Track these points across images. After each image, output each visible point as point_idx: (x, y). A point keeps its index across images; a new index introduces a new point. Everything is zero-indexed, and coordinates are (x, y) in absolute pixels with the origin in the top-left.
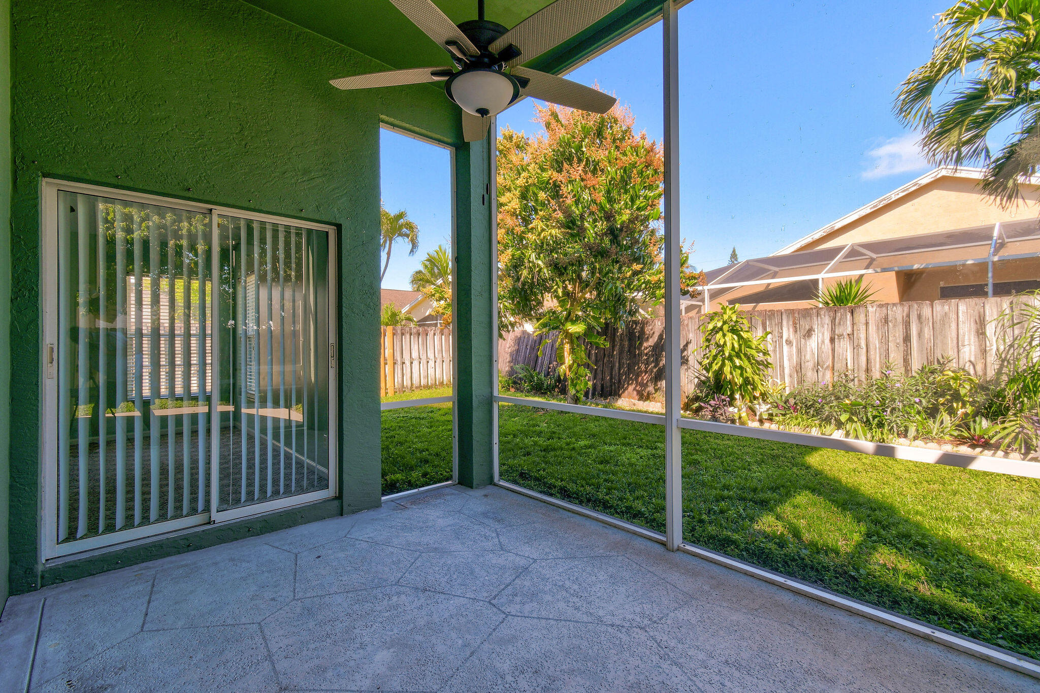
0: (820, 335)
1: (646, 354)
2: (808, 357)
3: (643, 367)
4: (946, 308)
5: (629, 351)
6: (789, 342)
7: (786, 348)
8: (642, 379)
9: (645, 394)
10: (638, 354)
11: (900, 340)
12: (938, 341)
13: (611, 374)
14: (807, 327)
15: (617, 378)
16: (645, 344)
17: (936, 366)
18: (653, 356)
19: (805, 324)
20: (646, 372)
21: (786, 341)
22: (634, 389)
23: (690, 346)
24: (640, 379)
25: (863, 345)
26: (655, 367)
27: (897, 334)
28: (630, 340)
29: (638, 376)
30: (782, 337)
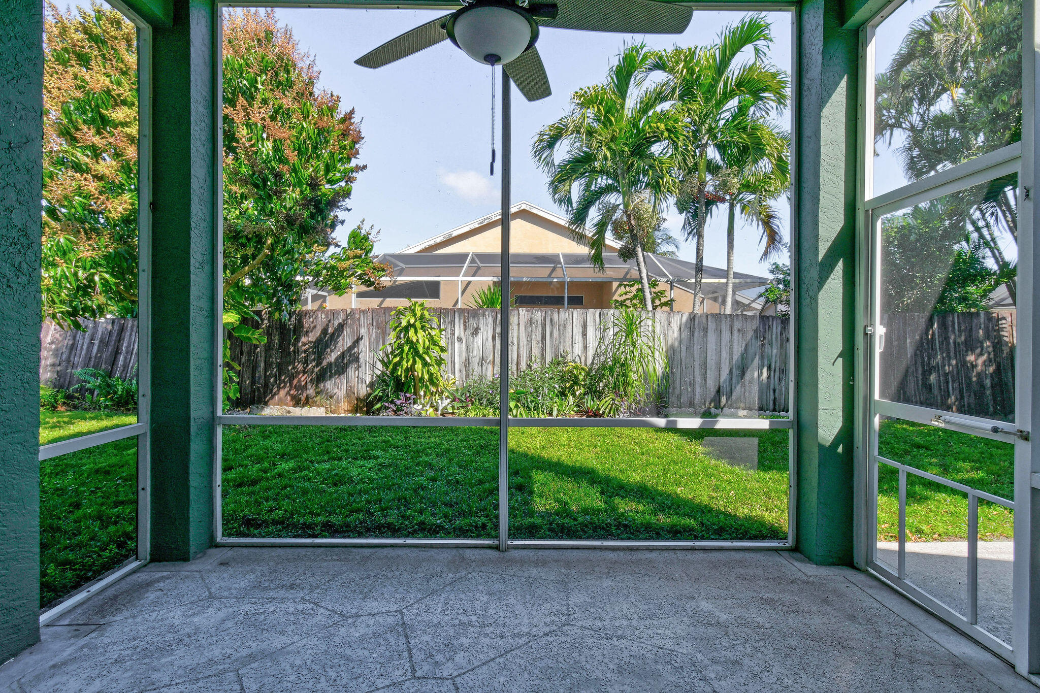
0: (485, 333)
1: (305, 351)
2: (475, 353)
3: (300, 367)
4: (567, 314)
5: (280, 347)
6: (460, 339)
7: (457, 344)
8: (299, 381)
9: (303, 399)
10: (294, 351)
11: (539, 339)
12: (562, 340)
13: (253, 377)
14: (475, 326)
15: (262, 381)
16: (304, 339)
17: (560, 359)
18: (314, 353)
19: (473, 323)
20: (304, 372)
21: (458, 338)
22: (288, 393)
23: (362, 343)
24: (295, 381)
25: (516, 343)
26: (317, 366)
27: (538, 333)
28: (281, 334)
29: (292, 377)
30: (454, 334)
